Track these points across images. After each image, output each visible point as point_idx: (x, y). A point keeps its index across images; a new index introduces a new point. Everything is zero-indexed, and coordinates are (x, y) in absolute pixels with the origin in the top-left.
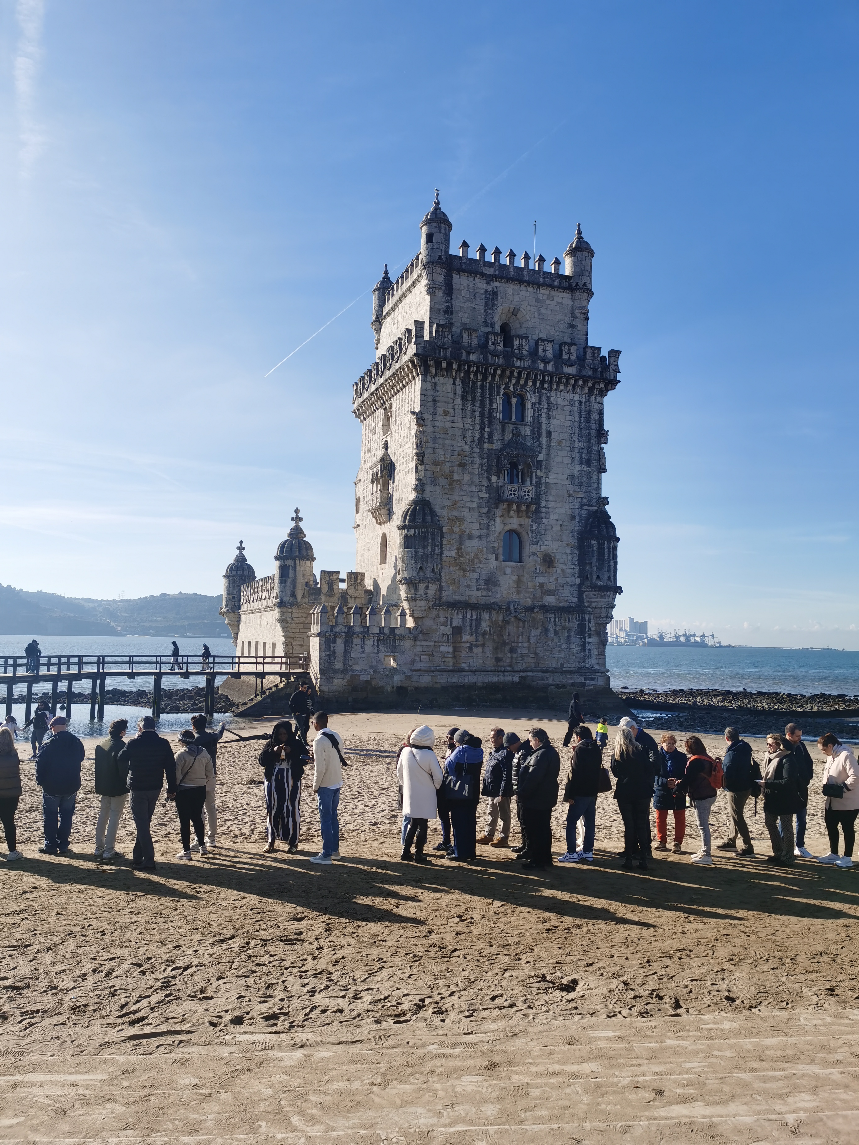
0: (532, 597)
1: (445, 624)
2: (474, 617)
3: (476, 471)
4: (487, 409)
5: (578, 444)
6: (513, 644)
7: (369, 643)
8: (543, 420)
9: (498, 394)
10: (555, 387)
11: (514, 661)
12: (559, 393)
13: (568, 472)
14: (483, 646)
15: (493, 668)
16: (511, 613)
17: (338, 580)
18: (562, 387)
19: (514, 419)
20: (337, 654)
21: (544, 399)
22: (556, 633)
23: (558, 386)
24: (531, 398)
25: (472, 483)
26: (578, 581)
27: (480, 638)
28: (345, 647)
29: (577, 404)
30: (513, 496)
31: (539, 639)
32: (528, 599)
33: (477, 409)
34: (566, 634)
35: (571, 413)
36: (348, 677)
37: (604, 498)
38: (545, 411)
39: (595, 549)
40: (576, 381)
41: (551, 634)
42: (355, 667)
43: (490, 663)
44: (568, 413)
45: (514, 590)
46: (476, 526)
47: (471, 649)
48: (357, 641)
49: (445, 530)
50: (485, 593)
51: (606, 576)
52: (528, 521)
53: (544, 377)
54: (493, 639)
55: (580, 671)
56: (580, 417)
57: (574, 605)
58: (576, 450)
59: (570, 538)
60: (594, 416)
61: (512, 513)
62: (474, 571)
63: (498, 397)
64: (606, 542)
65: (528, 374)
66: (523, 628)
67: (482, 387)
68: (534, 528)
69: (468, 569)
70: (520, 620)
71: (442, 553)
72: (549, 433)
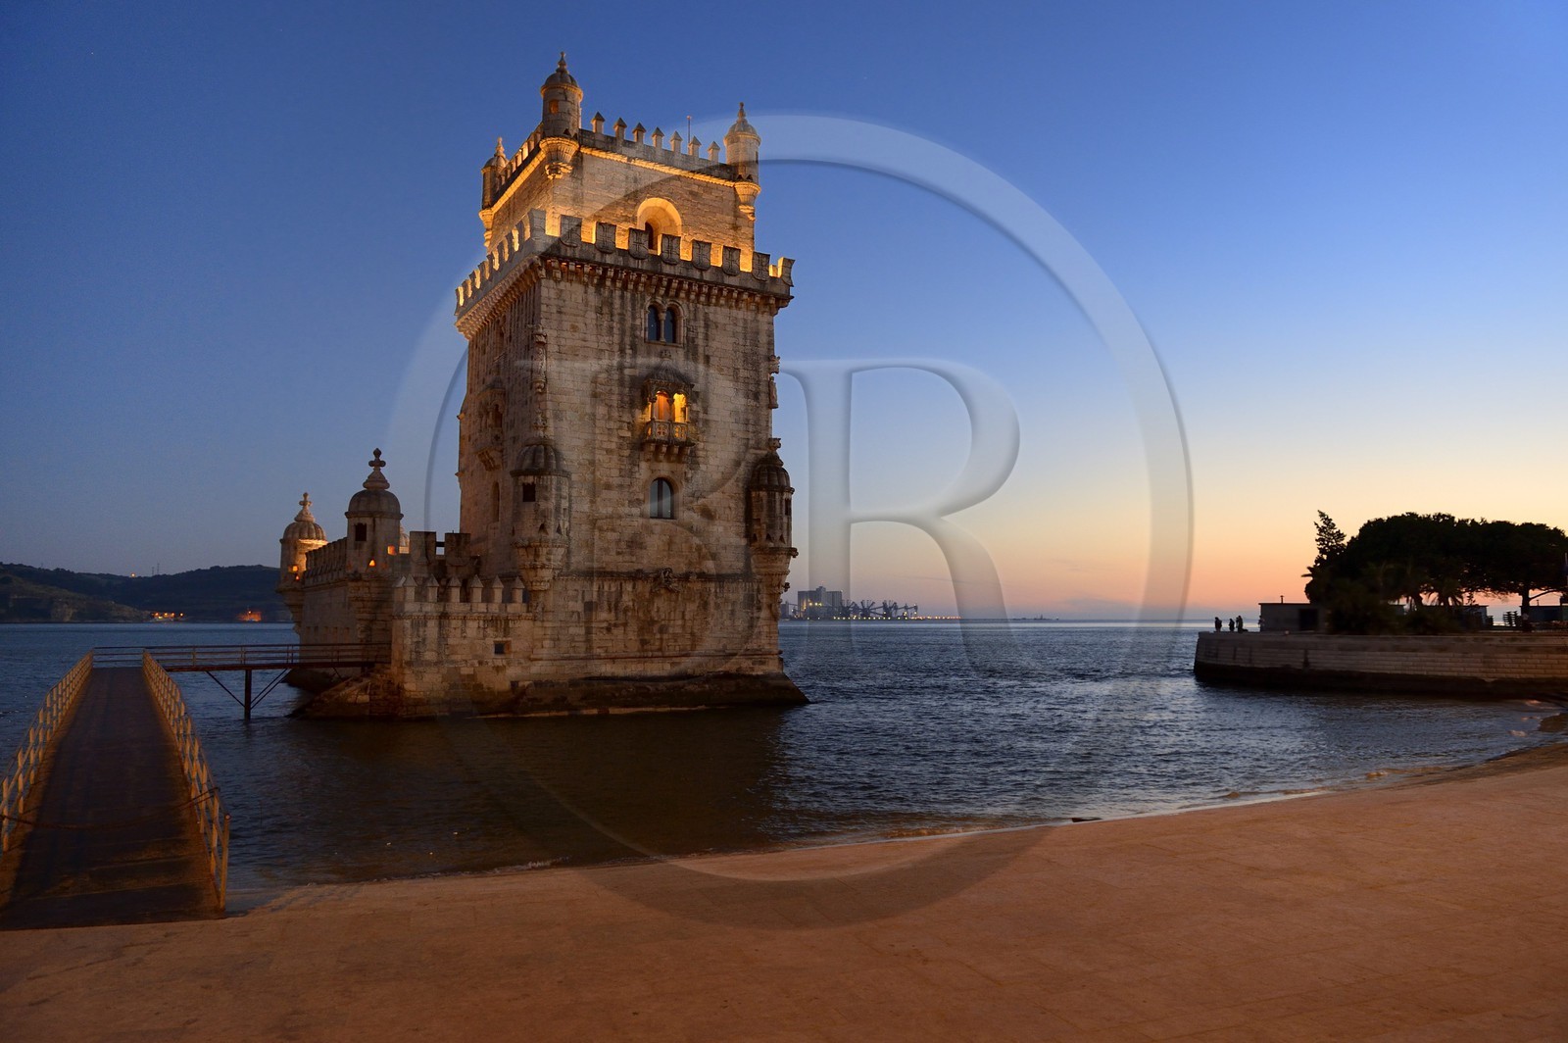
0: (687, 561)
1: (574, 599)
2: (613, 589)
3: (616, 405)
4: (628, 325)
5: (743, 373)
6: (663, 622)
7: (472, 625)
8: (700, 341)
9: (642, 305)
10: (714, 301)
11: (665, 642)
12: (718, 309)
13: (731, 407)
14: (625, 625)
15: (638, 654)
16: (660, 584)
17: (434, 544)
18: (722, 301)
19: (663, 340)
20: (427, 642)
21: (701, 316)
22: (717, 606)
23: (718, 299)
24: (684, 312)
25: (610, 418)
26: (743, 542)
27: (621, 615)
28: (440, 630)
29: (741, 324)
30: (662, 435)
31: (697, 615)
32: (682, 565)
33: (615, 324)
34: (730, 608)
35: (734, 334)
36: (444, 671)
37: (775, 439)
38: (701, 330)
39: (764, 501)
40: (740, 293)
41: (712, 609)
42: (454, 657)
43: (634, 647)
44: (731, 333)
45: (665, 553)
46: (615, 472)
47: (608, 630)
48: (454, 623)
49: (574, 477)
50: (627, 558)
51: (778, 535)
52: (684, 468)
53: (700, 287)
54: (638, 618)
55: (748, 653)
56: (745, 338)
57: (739, 572)
58: (741, 380)
59: (733, 487)
60: (763, 339)
61: (661, 457)
62: (613, 530)
63: (642, 310)
64: (777, 493)
65: (681, 283)
66: (676, 601)
67: (622, 297)
68: (689, 476)
69: (605, 528)
70: (671, 591)
71: (570, 507)
72: (707, 358)
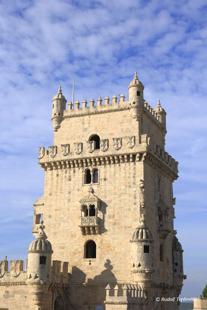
1: (152, 295)
3: (155, 214)
4: (155, 182)
8: (164, 190)
12: (166, 178)
21: (164, 180)
25: (154, 219)
26: (172, 272)
29: (169, 185)
32: (166, 281)
37: (175, 231)
38: (164, 186)
39: (179, 255)
45: (163, 276)
46: (155, 242)
50: (158, 278)
56: (169, 190)
57: (173, 285)
59: (171, 251)
60: (172, 191)
63: (157, 177)
72: (165, 197)
